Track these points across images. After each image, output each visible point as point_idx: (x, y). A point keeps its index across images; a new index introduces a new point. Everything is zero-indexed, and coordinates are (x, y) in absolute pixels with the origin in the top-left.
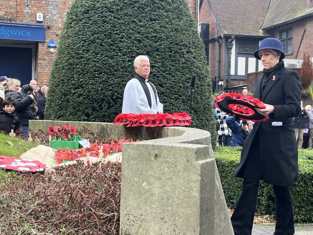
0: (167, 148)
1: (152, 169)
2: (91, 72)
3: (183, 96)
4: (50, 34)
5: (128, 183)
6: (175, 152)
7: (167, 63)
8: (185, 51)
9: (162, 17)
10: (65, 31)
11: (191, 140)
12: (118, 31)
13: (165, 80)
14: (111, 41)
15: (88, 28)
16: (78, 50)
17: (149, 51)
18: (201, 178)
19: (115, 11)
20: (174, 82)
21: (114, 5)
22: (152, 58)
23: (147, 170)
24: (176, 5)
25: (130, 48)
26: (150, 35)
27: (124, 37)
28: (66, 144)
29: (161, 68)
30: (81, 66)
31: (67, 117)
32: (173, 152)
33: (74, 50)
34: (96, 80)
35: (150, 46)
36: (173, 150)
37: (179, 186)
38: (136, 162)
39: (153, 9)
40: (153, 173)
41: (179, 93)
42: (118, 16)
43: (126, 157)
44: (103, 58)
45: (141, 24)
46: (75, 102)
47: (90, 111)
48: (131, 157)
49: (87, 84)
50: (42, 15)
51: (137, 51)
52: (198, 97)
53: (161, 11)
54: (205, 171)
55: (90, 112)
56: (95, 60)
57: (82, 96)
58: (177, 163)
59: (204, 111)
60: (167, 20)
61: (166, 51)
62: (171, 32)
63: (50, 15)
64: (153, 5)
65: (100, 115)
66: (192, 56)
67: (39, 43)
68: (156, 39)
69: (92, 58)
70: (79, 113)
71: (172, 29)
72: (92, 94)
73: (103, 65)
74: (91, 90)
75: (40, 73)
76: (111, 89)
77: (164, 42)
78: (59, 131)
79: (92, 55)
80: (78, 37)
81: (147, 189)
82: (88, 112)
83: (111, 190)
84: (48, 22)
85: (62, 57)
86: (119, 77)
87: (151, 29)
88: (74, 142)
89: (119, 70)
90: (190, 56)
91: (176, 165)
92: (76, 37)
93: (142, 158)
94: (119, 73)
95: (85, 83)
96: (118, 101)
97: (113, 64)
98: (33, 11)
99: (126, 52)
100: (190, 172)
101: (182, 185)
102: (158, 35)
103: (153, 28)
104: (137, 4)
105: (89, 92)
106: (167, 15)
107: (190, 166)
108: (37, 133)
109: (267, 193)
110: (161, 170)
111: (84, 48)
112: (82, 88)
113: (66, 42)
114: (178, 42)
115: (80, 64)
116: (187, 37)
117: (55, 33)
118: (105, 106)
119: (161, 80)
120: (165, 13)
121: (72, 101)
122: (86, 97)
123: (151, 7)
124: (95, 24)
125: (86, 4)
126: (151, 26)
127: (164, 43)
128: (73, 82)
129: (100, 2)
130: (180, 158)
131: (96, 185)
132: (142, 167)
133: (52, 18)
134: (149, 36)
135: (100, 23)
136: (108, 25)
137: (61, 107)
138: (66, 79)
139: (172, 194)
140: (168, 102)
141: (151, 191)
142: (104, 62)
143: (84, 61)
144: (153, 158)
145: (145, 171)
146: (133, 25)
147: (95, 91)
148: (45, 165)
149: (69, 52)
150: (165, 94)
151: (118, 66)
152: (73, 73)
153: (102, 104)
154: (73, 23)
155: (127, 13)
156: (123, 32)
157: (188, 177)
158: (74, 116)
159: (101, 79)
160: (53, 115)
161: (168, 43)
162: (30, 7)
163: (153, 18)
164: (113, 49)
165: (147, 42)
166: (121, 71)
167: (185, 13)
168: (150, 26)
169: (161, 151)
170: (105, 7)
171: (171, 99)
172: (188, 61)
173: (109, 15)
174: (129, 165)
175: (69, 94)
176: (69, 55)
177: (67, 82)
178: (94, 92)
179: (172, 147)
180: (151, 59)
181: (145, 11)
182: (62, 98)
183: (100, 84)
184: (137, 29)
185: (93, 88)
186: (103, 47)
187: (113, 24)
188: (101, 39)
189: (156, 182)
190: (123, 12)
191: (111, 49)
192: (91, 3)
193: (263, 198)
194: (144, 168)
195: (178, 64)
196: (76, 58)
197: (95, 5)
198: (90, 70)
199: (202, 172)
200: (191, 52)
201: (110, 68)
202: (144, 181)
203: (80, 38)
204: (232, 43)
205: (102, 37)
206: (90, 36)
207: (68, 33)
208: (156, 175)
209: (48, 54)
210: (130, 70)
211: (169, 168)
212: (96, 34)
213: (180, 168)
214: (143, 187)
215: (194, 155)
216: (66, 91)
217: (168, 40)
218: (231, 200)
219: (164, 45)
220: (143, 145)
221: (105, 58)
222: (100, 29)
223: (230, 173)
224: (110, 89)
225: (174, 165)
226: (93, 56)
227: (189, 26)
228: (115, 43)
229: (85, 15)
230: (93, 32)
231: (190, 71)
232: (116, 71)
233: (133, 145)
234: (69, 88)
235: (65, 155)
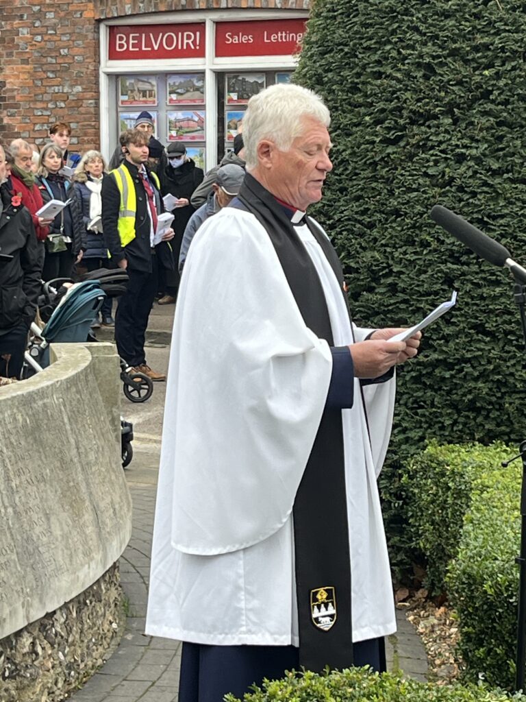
17: (455, 102)
22: (463, 127)
25: (396, 98)
35: (460, 83)
86: (356, 199)
89: (358, 175)
94: (357, 186)
99: (383, 111)
151: (355, 163)
156: (388, 42)
180: (459, 131)
184: (429, 27)
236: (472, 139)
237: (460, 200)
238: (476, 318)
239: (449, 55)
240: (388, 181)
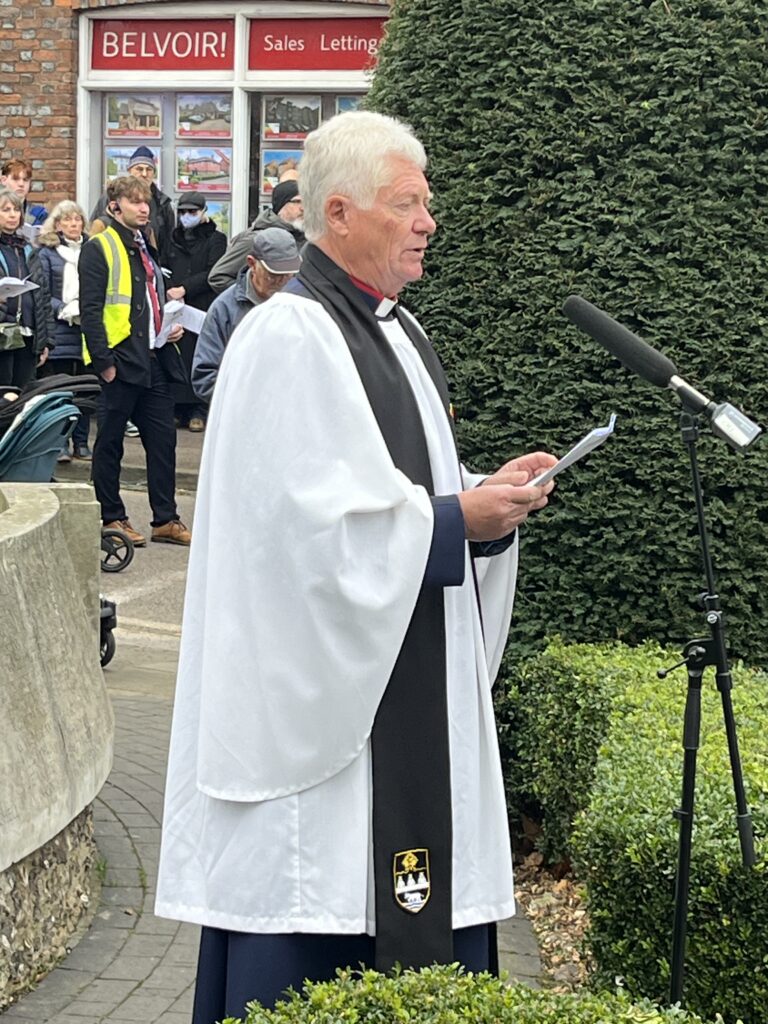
17: (600, 146)
20: (712, 304)
22: (610, 182)
25: (514, 137)
77: (687, 93)
86: (452, 284)
89: (457, 248)
94: (454, 264)
99: (495, 156)
156: (504, 56)
236: (624, 201)
237: (604, 289)
238: (623, 461)
239: (592, 78)
240: (500, 258)
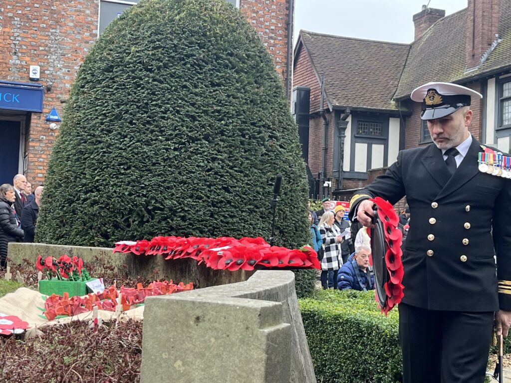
0: (215, 307)
1: (191, 341)
2: (113, 165)
3: (261, 207)
4: (50, 99)
5: (152, 362)
6: (227, 314)
7: (237, 155)
8: (266, 134)
9: (230, 80)
10: (74, 98)
11: (258, 290)
12: (159, 102)
13: (233, 182)
14: (148, 117)
15: (110, 95)
16: (93, 130)
17: (209, 134)
18: (266, 356)
19: (155, 70)
20: (247, 184)
21: (153, 59)
22: (214, 145)
23: (183, 341)
24: (253, 62)
25: (178, 129)
26: (210, 109)
27: (169, 110)
28: (64, 285)
29: (227, 162)
30: (97, 155)
31: (72, 238)
32: (224, 314)
33: (86, 129)
34: (121, 178)
35: (209, 126)
36: (225, 309)
37: (232, 368)
38: (165, 328)
39: (216, 67)
40: (192, 346)
41: (255, 202)
42: (160, 77)
43: (150, 319)
44: (134, 143)
45: (197, 90)
46: (85, 213)
47: (110, 228)
48: (158, 320)
49: (107, 185)
50: (38, 68)
51: (189, 134)
52: (286, 209)
53: (229, 71)
54: (274, 345)
55: (109, 230)
56: (121, 146)
57: (99, 204)
58: (230, 331)
59: (295, 231)
60: (238, 85)
61: (236, 135)
62: (244, 104)
63: (51, 69)
64: (216, 61)
65: (125, 235)
66: (278, 143)
67: (32, 114)
68: (220, 115)
69: (116, 143)
70: (92, 232)
71: (246, 99)
72: (115, 201)
73: (133, 154)
74: (113, 195)
75: (33, 162)
76: (145, 193)
77: (233, 120)
78: (54, 264)
79: (116, 138)
80: (94, 108)
81: (182, 371)
82: (106, 231)
83: (128, 370)
84: (48, 80)
85: (66, 141)
86: (159, 175)
87: (212, 99)
88: (77, 283)
89: (159, 164)
90: (274, 143)
91: (229, 334)
92: (91, 108)
93: (175, 322)
94: (159, 169)
95: (103, 184)
96: (156, 213)
97: (149, 153)
98: (24, 62)
99: (171, 135)
100: (250, 346)
101: (236, 367)
102: (224, 110)
103: (216, 97)
104: (190, 59)
105: (109, 198)
106: (239, 78)
107: (250, 337)
108: (20, 265)
109: (392, 369)
110: (205, 341)
111: (103, 127)
112: (99, 191)
113: (74, 116)
114: (255, 121)
115: (96, 153)
116: (269, 113)
117: (58, 98)
118: (134, 221)
119: (226, 182)
120: (235, 75)
121: (82, 212)
122: (104, 206)
123: (212, 64)
124: (122, 89)
125: (108, 56)
126: (213, 95)
127: (233, 122)
128: (84, 181)
129: (132, 54)
130: (234, 323)
131: (105, 359)
132: (175, 337)
133: (54, 74)
134: (208, 110)
135: (130, 88)
136: (142, 91)
137: (63, 220)
138: (72, 176)
139: (221, 380)
140: (237, 216)
141: (188, 375)
142: (136, 151)
143: (102, 148)
144: (192, 323)
145: (180, 342)
146: (184, 92)
147: (120, 197)
148: (27, 324)
149: (78, 133)
150: (232, 204)
151: (157, 158)
152: (84, 167)
153: (130, 217)
154: (86, 87)
155: (175, 73)
156: (168, 103)
157: (247, 354)
158: (83, 236)
159: (129, 177)
160: (49, 234)
161: (240, 122)
162: (20, 55)
163: (216, 82)
164: (150, 130)
165: (205, 120)
166: (162, 166)
167: (268, 75)
168: (211, 94)
169: (205, 312)
170: (140, 63)
171: (242, 213)
172: (271, 151)
173: (144, 75)
174: (154, 333)
175: (76, 200)
176: (79, 138)
177: (73, 180)
178: (118, 198)
179: (223, 305)
180: (212, 147)
181: (204, 70)
182: (64, 207)
183: (128, 185)
184: (190, 99)
185: (115, 192)
186: (134, 126)
187: (151, 89)
188: (131, 114)
189: (196, 361)
190: (168, 71)
191: (147, 130)
192: (117, 55)
193: (386, 376)
194: (178, 338)
195: (254, 155)
196: (89, 142)
197: (122, 58)
198: (111, 162)
199: (268, 346)
200: (276, 138)
201: (145, 161)
202: (177, 360)
203: (96, 110)
204: (347, 120)
205: (133, 110)
206: (114, 109)
207: (77, 102)
208: (197, 350)
209: (46, 132)
210: (178, 163)
211: (216, 338)
212: (123, 105)
213: (234, 339)
214: (175, 368)
215: (256, 319)
216: (71, 196)
217: (239, 117)
218: (335, 379)
219: (232, 126)
220: (177, 302)
221: (137, 144)
222: (130, 97)
223: (334, 334)
224: (143, 194)
225: (226, 333)
226: (117, 140)
227: (274, 96)
228: (154, 121)
229: (106, 73)
230: (119, 101)
231: (275, 167)
232: (154, 164)
233: (161, 301)
234: (77, 190)
235: (60, 307)
236: (219, 151)
237: (216, 178)
238: (225, 232)
239: (202, 113)
